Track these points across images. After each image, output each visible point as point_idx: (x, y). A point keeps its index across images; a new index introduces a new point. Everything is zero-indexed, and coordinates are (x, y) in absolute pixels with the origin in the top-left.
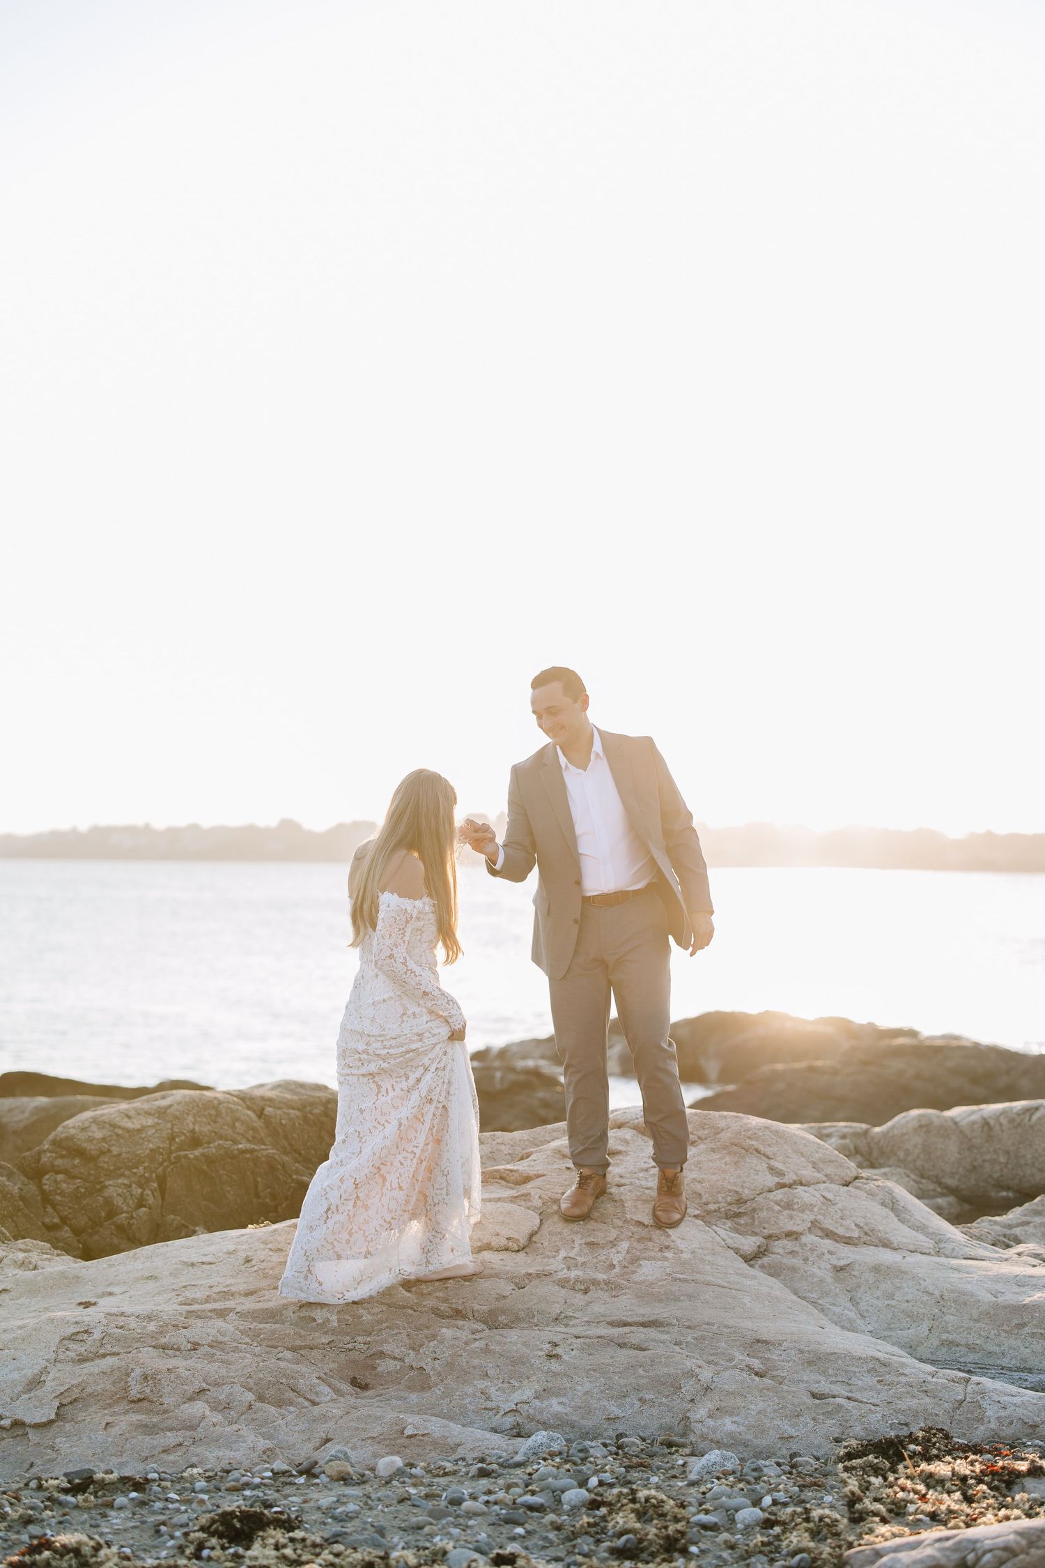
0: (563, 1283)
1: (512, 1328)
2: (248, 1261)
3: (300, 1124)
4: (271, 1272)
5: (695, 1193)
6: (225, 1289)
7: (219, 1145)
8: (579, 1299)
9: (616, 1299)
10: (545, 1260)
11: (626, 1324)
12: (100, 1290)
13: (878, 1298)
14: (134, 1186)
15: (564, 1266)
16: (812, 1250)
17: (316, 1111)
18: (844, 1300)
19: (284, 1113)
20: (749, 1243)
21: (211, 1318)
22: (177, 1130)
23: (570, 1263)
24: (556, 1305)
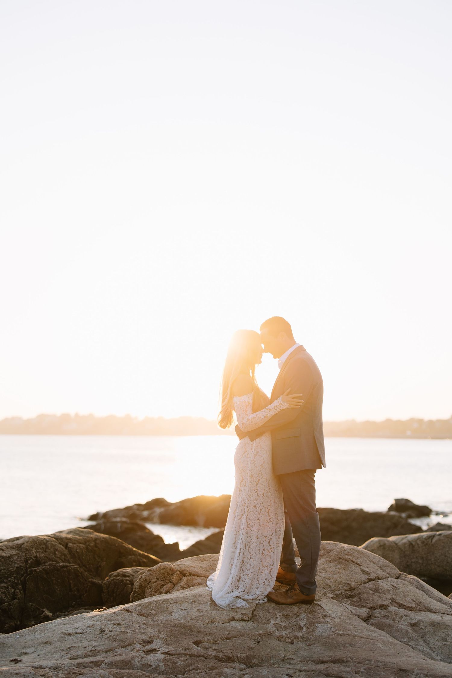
0: (279, 638)
1: (260, 666)
2: (102, 631)
3: (85, 551)
4: (118, 638)
5: (327, 585)
6: (93, 649)
7: (50, 564)
8: (291, 648)
9: (311, 647)
10: (265, 625)
11: (323, 662)
12: (19, 651)
13: (438, 641)
14: (10, 587)
15: (275, 628)
16: (396, 615)
17: (92, 544)
18: (421, 642)
19: (77, 546)
20: (363, 612)
21: (91, 667)
22: (28, 557)
23: (278, 627)
24: (281, 652)
